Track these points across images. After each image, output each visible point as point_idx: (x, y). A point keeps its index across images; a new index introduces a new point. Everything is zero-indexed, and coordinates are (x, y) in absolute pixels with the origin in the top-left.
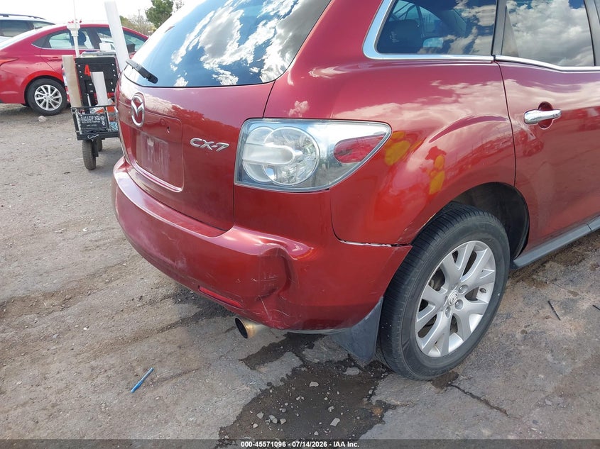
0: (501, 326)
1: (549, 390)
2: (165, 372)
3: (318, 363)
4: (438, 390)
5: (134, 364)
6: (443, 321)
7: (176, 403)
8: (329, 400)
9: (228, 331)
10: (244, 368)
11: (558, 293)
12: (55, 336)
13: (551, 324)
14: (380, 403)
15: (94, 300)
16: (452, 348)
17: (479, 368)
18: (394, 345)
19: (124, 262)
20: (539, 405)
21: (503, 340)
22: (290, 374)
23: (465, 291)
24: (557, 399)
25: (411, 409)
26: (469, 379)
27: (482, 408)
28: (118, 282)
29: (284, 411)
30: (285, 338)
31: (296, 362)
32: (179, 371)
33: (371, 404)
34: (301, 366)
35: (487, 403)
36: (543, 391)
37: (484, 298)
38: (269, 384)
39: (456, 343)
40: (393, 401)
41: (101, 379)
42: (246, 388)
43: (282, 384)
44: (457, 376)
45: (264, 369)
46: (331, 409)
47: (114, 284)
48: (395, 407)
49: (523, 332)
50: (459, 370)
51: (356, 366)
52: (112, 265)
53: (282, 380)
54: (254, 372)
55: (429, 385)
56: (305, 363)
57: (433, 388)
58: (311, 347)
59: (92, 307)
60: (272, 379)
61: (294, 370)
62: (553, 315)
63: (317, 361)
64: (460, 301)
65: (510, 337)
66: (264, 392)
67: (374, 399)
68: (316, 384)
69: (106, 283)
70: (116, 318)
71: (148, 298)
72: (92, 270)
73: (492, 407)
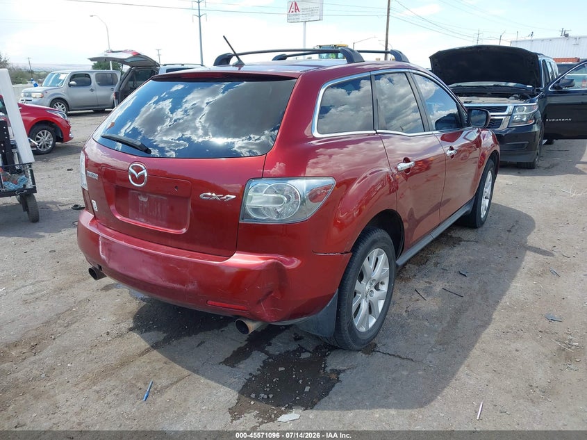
0: (392, 310)
1: (433, 342)
2: (164, 382)
3: (280, 354)
4: (367, 355)
5: (134, 382)
6: (364, 306)
7: (185, 400)
8: (296, 377)
9: (199, 345)
10: (226, 368)
11: (420, 284)
12: (43, 375)
13: (421, 304)
14: (333, 371)
15: (64, 341)
16: (371, 325)
17: (387, 337)
18: (342, 324)
19: (72, 308)
20: (430, 352)
21: (396, 318)
22: (262, 365)
23: (374, 284)
24: (439, 347)
25: (355, 371)
26: (384, 345)
27: (398, 361)
28: (77, 324)
29: (268, 390)
30: (247, 342)
31: (263, 356)
32: (175, 380)
33: (327, 372)
34: (268, 359)
35: (400, 357)
36: (429, 343)
37: (384, 288)
38: (250, 374)
39: (372, 321)
40: (342, 368)
41: (109, 398)
42: (234, 380)
43: (259, 372)
44: (376, 345)
45: (241, 366)
46: (301, 381)
47: (74, 326)
48: (344, 371)
49: (406, 311)
50: (376, 341)
51: (306, 351)
52: (62, 311)
53: (258, 370)
54: (234, 369)
55: (360, 354)
56: (270, 356)
57: (364, 355)
58: (270, 344)
59: (64, 348)
60: (251, 371)
61: (264, 362)
62: (421, 298)
63: (277, 353)
64: (372, 291)
65: (400, 315)
66: (248, 380)
67: (328, 369)
68: (283, 369)
69: (65, 327)
70: (93, 351)
71: (114, 332)
72: (45, 319)
73: (404, 359)
